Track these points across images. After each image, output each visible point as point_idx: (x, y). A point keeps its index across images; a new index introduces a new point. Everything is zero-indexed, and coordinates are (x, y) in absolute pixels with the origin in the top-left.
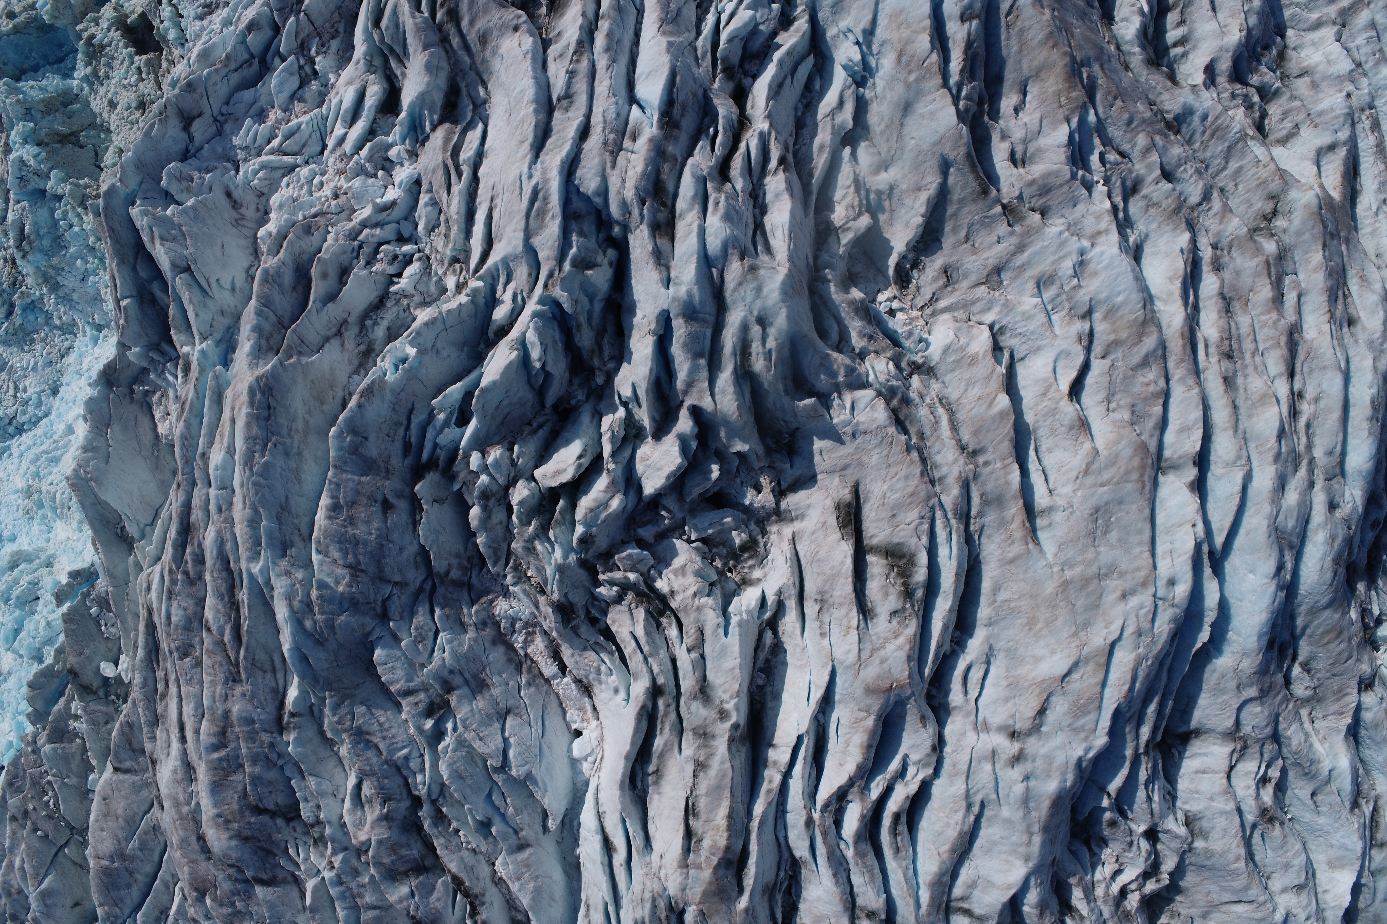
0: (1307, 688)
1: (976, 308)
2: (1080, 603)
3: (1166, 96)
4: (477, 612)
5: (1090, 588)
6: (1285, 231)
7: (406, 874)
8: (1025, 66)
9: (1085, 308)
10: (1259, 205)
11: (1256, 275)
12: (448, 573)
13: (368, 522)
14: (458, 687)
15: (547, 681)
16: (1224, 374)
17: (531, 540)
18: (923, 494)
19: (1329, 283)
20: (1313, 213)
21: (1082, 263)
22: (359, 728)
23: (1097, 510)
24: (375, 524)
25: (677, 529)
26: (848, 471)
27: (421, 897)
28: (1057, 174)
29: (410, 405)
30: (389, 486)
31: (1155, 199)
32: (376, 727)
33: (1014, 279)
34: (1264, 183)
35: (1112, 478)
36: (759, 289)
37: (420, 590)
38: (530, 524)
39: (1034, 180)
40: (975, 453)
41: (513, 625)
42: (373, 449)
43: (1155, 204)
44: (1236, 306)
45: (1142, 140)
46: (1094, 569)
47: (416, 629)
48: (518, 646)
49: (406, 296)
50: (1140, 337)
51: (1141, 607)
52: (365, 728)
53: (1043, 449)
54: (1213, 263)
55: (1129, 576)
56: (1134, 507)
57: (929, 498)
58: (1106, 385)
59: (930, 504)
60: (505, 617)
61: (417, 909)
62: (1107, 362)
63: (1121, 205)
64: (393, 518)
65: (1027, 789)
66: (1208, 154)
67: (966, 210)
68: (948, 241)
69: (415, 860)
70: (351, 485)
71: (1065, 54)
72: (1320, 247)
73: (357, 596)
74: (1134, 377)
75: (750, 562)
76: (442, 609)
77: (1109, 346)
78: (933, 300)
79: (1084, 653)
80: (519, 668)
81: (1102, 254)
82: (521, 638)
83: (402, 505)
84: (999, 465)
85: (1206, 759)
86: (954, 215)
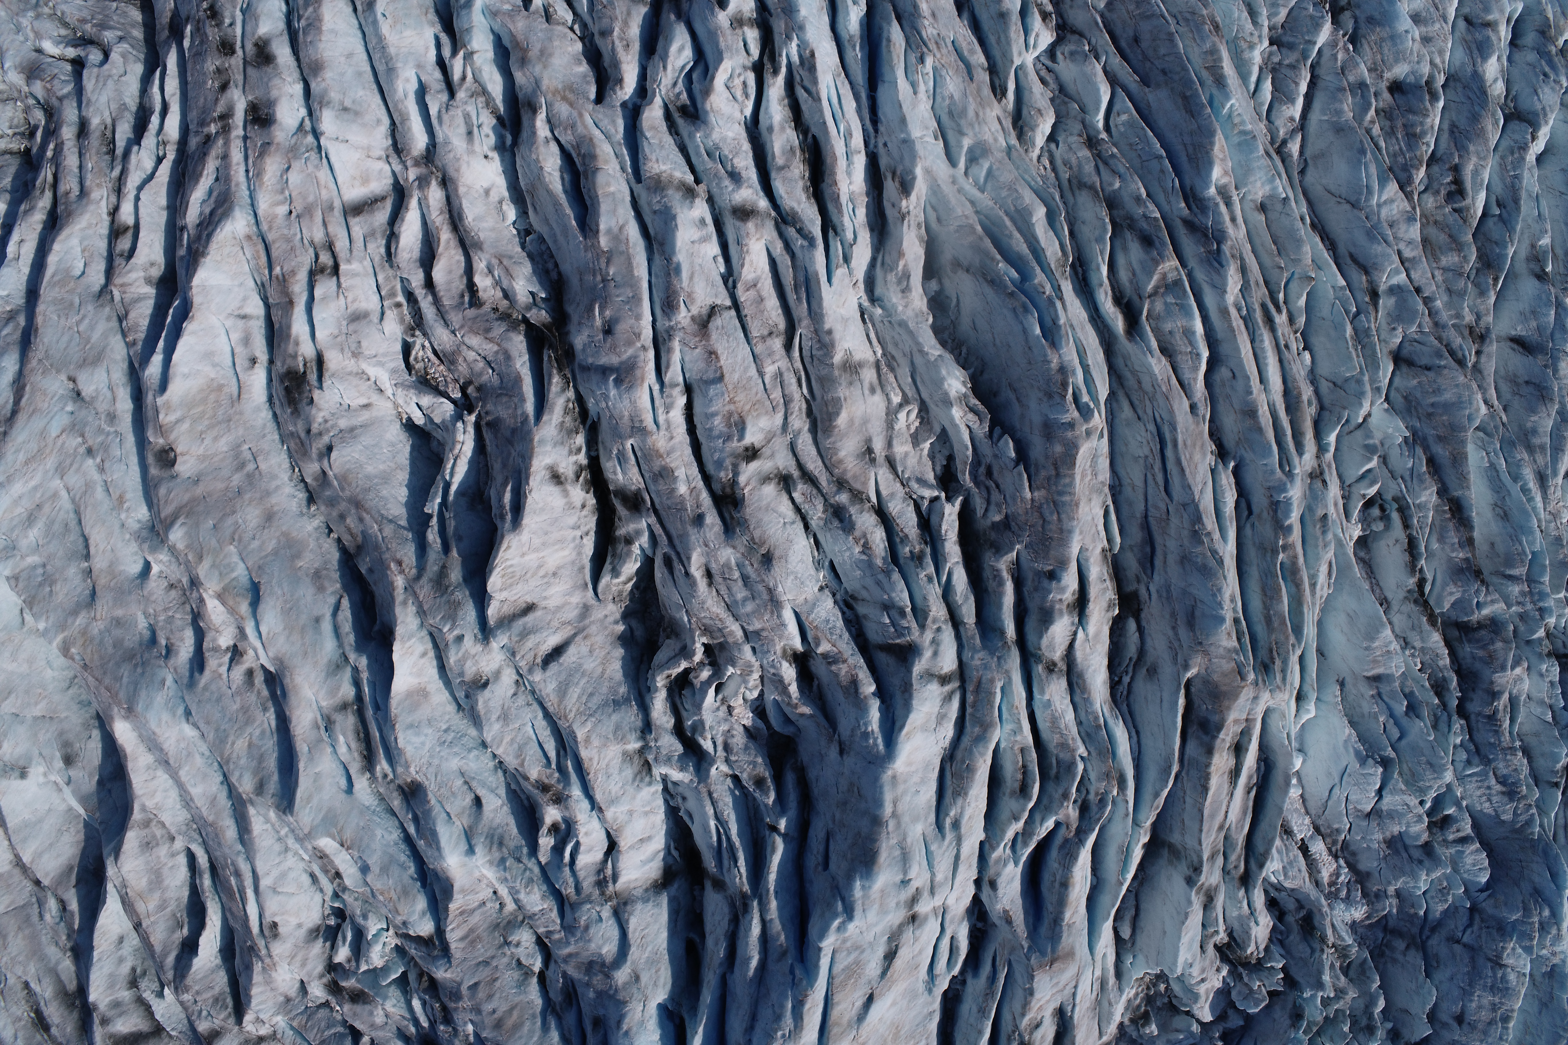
4: (1384, 909)
7: (1480, 625)
12: (1408, 947)
14: (1417, 847)
15: (1317, 831)
22: (1511, 800)
24: (1473, 1005)
27: (1470, 601)
30: (1454, 1036)
32: (1495, 799)
37: (1434, 931)
41: (1348, 894)
48: (1345, 871)
60: (1356, 901)
61: (1477, 592)
65: (905, 873)
69: (1469, 641)
76: (1416, 914)
79: (855, 1034)
80: (1345, 845)
82: (1341, 879)
83: (1444, 1020)
85: (643, 858)
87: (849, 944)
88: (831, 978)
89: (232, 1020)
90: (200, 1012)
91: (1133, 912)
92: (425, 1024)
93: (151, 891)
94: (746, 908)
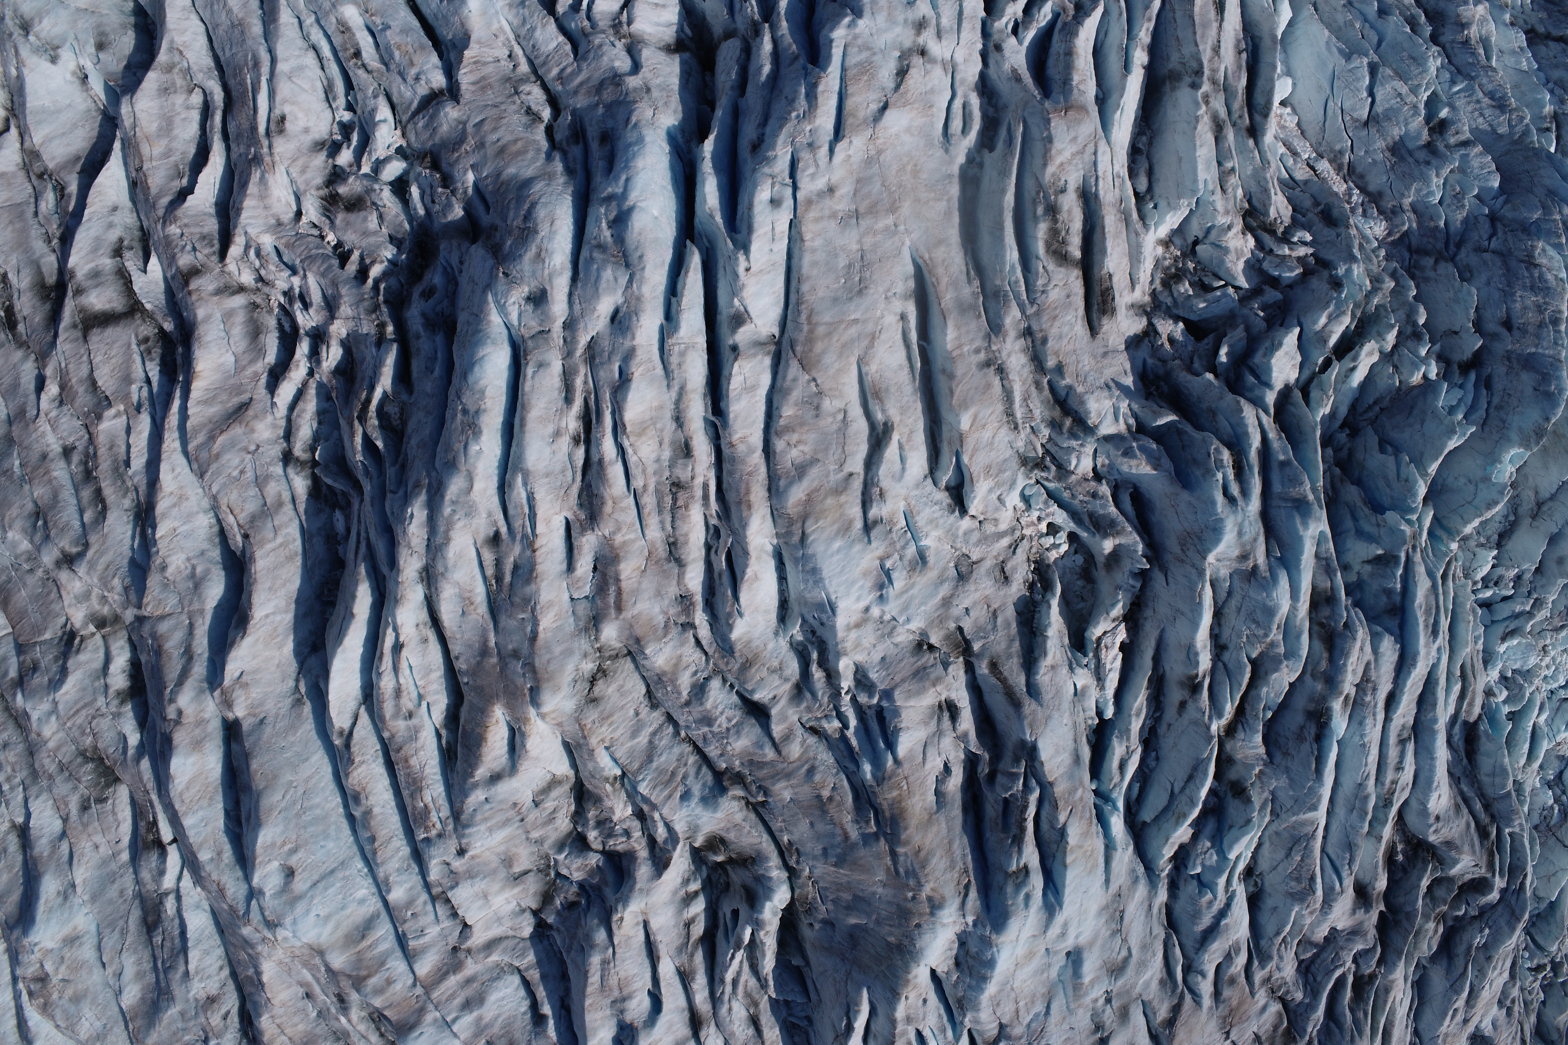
0: (529, 94)
1: (976, 536)
2: (877, 187)
3: (739, 817)
4: (1403, 224)
5: (867, 202)
6: (585, 655)
8: (944, 825)
9: (874, 533)
10: (610, 690)
11: (636, 592)
12: (1436, 262)
13: (1525, 308)
14: (1420, 148)
15: (1321, 156)
16: (691, 461)
17: (1375, 290)
18: (1045, 318)
19: (533, 587)
20: (548, 680)
21: (881, 587)
23: (860, 292)
24: (1518, 306)
25: (1246, 297)
26: (1101, 350)
28: (910, 695)
29: (1486, 429)
30: (1508, 343)
31: (776, 677)
33: (945, 569)
34: (603, 719)
35: (846, 329)
36: (1240, 534)
37: (1459, 246)
38: (1377, 307)
39: (934, 685)
40: (988, 364)
41: (1364, 211)
42: (1527, 379)
43: (774, 671)
44: (662, 551)
45: (794, 750)
46: (864, 223)
47: (1463, 206)
48: (1356, 191)
49: (1482, 545)
50: (809, 500)
51: (813, 176)
52: (1497, 112)
53: (907, 370)
54: (692, 604)
55: (827, 212)
56: (821, 294)
57: (1038, 313)
58: (848, 441)
59: (1035, 307)
60: (1374, 219)
62: (847, 469)
63: (814, 668)
64: (1501, 313)
66: (677, 750)
67: (1003, 645)
68: (1010, 613)
70: (1545, 344)
71: (907, 843)
72: (541, 635)
73: (1524, 237)
74: (816, 451)
75: (1167, 263)
76: (1437, 227)
77: (845, 489)
78: (1014, 547)
79: (871, 131)
80: (1352, 169)
81: (858, 599)
82: (1354, 198)
83: (1491, 327)
84: (966, 349)
85: (656, 19)
86: (1013, 640)
87: (860, 41)
88: (844, 69)
89: (215, 258)
90: (184, 247)
91: (1147, 165)
92: (421, 212)
93: (159, 136)
94: (757, 32)
